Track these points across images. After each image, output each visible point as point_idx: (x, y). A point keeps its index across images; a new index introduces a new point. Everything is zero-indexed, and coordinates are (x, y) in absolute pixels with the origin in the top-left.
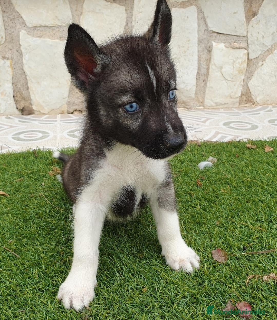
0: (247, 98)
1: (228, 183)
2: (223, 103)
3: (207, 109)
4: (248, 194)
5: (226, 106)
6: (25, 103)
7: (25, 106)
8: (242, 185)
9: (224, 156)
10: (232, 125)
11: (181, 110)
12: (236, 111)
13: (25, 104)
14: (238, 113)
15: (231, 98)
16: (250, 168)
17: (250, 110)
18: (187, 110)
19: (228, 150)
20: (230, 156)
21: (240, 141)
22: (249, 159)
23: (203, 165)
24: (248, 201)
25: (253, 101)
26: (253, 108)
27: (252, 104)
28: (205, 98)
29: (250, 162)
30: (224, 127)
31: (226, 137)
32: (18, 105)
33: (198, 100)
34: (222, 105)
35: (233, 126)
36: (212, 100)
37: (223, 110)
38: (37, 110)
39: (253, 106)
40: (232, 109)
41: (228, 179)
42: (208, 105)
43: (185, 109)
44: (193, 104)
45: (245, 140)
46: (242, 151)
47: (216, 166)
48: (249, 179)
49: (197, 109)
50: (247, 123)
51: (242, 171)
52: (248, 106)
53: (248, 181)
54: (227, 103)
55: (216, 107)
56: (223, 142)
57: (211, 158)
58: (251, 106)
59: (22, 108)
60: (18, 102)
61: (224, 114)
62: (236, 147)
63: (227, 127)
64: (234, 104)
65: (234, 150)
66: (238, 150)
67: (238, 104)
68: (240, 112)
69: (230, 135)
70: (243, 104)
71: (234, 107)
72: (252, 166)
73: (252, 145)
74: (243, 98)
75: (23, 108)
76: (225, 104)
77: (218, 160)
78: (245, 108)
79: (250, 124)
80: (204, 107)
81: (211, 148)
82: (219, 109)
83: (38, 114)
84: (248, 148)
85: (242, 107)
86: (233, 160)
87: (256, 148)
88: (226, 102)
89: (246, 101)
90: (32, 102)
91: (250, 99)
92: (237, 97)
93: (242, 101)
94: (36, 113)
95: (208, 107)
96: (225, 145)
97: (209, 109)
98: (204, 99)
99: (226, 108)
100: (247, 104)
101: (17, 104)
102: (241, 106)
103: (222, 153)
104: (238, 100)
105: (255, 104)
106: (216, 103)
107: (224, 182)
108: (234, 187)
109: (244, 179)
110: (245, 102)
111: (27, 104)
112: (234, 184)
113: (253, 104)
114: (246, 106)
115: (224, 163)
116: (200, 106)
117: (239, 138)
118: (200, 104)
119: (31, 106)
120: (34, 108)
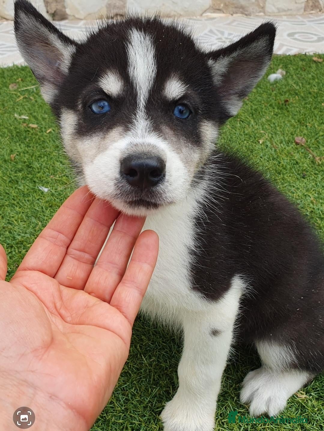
0: (313, 3)
1: (297, 94)
2: (286, 9)
3: (268, 16)
4: (315, 104)
5: (289, 13)
6: (57, 5)
7: (57, 9)
8: (309, 96)
9: (291, 69)
10: (296, 36)
11: (239, 16)
12: (301, 19)
13: (57, 7)
14: (303, 21)
15: (296, 3)
16: (316, 80)
17: (316, 18)
18: (245, 16)
19: (295, 63)
20: (297, 69)
21: (306, 54)
22: (316, 73)
23: (273, 77)
24: (315, 108)
25: (319, 6)
26: (320, 16)
27: (318, 10)
28: (267, 3)
29: (317, 75)
30: (289, 38)
31: (291, 50)
32: (49, 8)
33: (258, 5)
34: (285, 11)
35: (298, 38)
36: (274, 6)
37: (285, 17)
38: (72, 14)
39: (320, 13)
40: (296, 16)
41: (297, 90)
42: (270, 11)
43: (244, 15)
44: (253, 9)
45: (311, 54)
46: (308, 64)
47: (285, 78)
48: (316, 91)
49: (257, 16)
50: (312, 34)
51: (309, 84)
52: (314, 13)
53: (314, 92)
54: (291, 10)
55: (278, 14)
56: (289, 55)
57: (280, 71)
58: (317, 13)
59: (53, 12)
60: (49, 4)
61: (287, 23)
62: (302, 60)
63: (291, 39)
64: (298, 10)
65: (301, 63)
66: (304, 63)
67: (303, 10)
68: (305, 20)
69: (295, 47)
70: (308, 10)
71: (299, 13)
72: (318, 79)
73: (318, 58)
74: (309, 3)
75: (55, 12)
76: (288, 10)
77: (287, 72)
78: (310, 16)
79: (315, 35)
80: (264, 13)
81: (279, 61)
82: (281, 16)
83: (72, 20)
84: (315, 61)
85: (307, 14)
86: (300, 73)
87: (322, 62)
88: (290, 8)
89: (312, 6)
90: (65, 5)
91: (317, 4)
92: (302, 3)
93: (308, 6)
94: (70, 18)
95: (269, 14)
96: (292, 58)
97: (270, 16)
98: (265, 4)
99: (290, 15)
100: (312, 10)
101: (47, 6)
102: (307, 12)
103: (289, 66)
104: (303, 5)
105: (322, 11)
106: (278, 9)
107: (292, 92)
108: (302, 97)
109: (311, 90)
110: (312, 8)
111: (59, 7)
112: (302, 95)
113: (320, 11)
114: (312, 13)
115: (292, 76)
116: (260, 12)
117: (305, 51)
118: (261, 9)
119: (64, 10)
120: (68, 11)
